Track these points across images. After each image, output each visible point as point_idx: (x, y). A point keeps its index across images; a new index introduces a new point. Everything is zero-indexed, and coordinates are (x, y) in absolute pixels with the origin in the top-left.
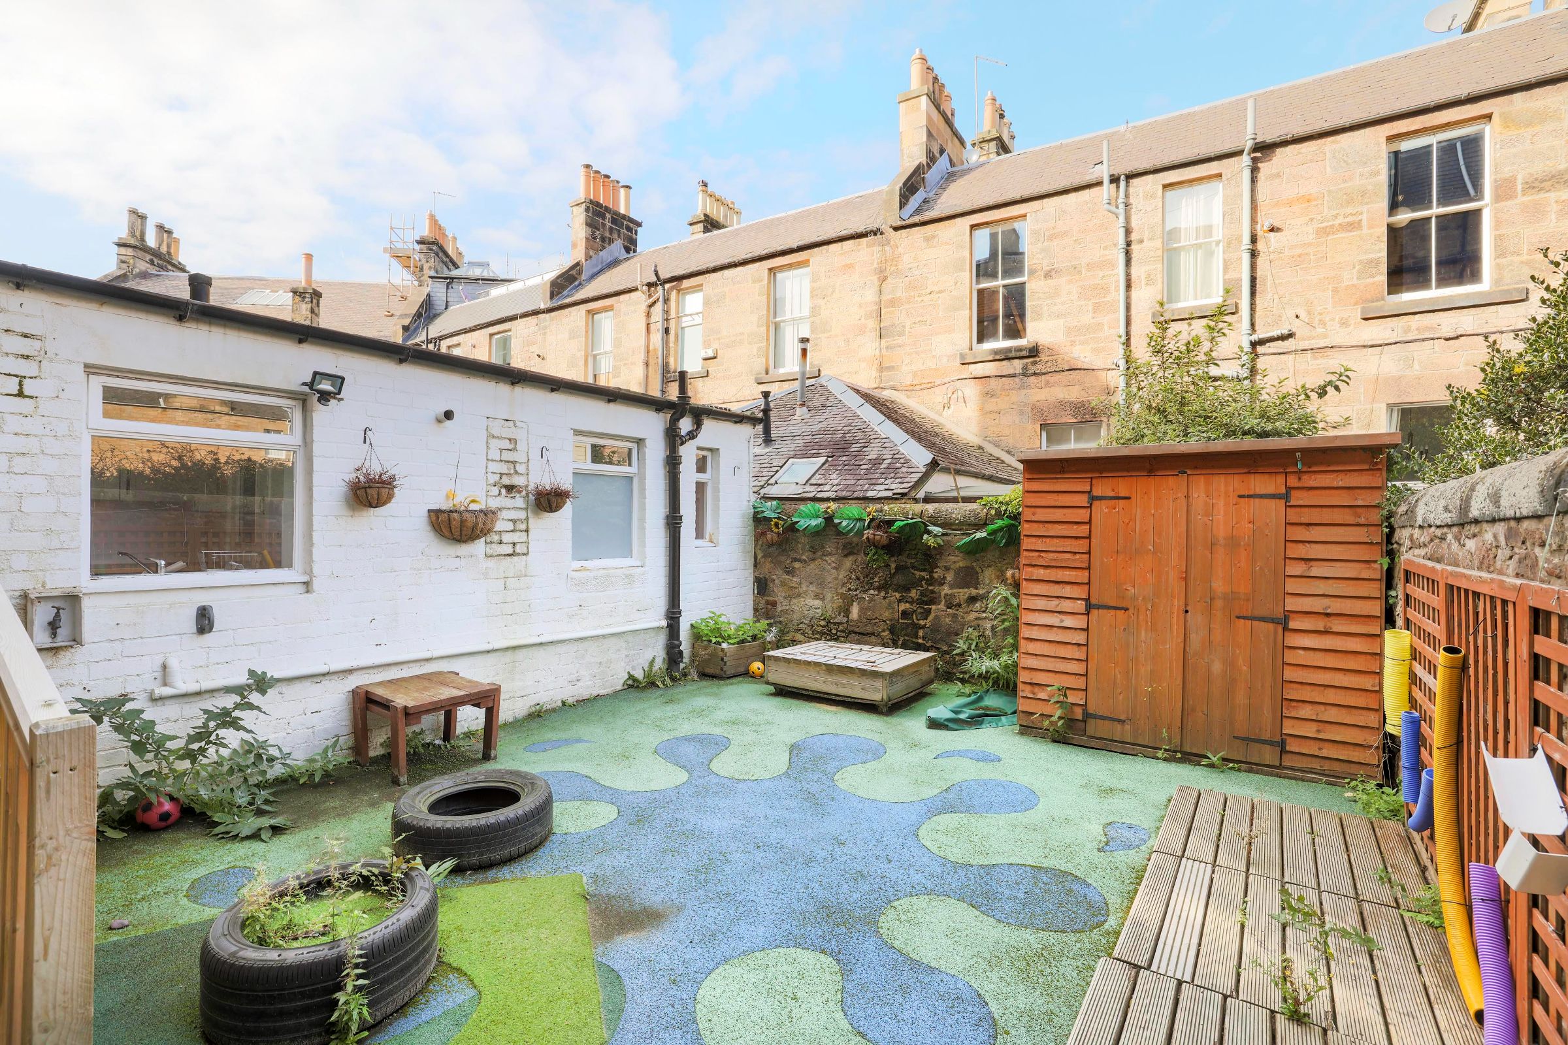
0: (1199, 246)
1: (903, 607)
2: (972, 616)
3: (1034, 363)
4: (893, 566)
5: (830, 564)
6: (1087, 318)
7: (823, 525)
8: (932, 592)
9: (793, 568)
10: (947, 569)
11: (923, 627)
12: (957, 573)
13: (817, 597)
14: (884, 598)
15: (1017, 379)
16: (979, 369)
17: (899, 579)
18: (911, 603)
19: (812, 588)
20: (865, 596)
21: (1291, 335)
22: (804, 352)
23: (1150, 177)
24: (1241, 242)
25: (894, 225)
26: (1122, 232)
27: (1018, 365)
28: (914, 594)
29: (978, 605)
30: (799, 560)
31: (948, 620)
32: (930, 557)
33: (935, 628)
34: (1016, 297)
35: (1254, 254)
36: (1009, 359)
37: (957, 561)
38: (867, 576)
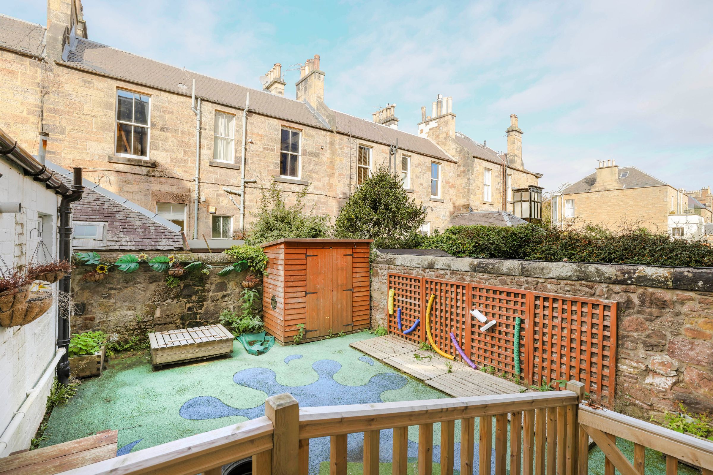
0: (225, 139)
1: (188, 305)
2: (224, 304)
3: (154, 171)
4: (182, 285)
5: (139, 289)
6: (181, 156)
7: (138, 266)
8: (204, 296)
9: (110, 294)
10: (212, 284)
11: (200, 314)
12: (216, 285)
13: (129, 309)
14: (177, 303)
15: (144, 177)
16: (120, 167)
17: (186, 292)
18: (193, 303)
19: (125, 304)
20: (164, 303)
21: (255, 182)
22: (45, 142)
23: (210, 104)
24: (242, 143)
25: (58, 62)
26: (198, 123)
27: (144, 170)
28: (194, 298)
29: (227, 298)
30: (115, 289)
31: (212, 308)
32: (202, 280)
33: (206, 313)
34: (141, 135)
35: (246, 150)
36: (140, 166)
37: (216, 280)
38: (166, 292)
